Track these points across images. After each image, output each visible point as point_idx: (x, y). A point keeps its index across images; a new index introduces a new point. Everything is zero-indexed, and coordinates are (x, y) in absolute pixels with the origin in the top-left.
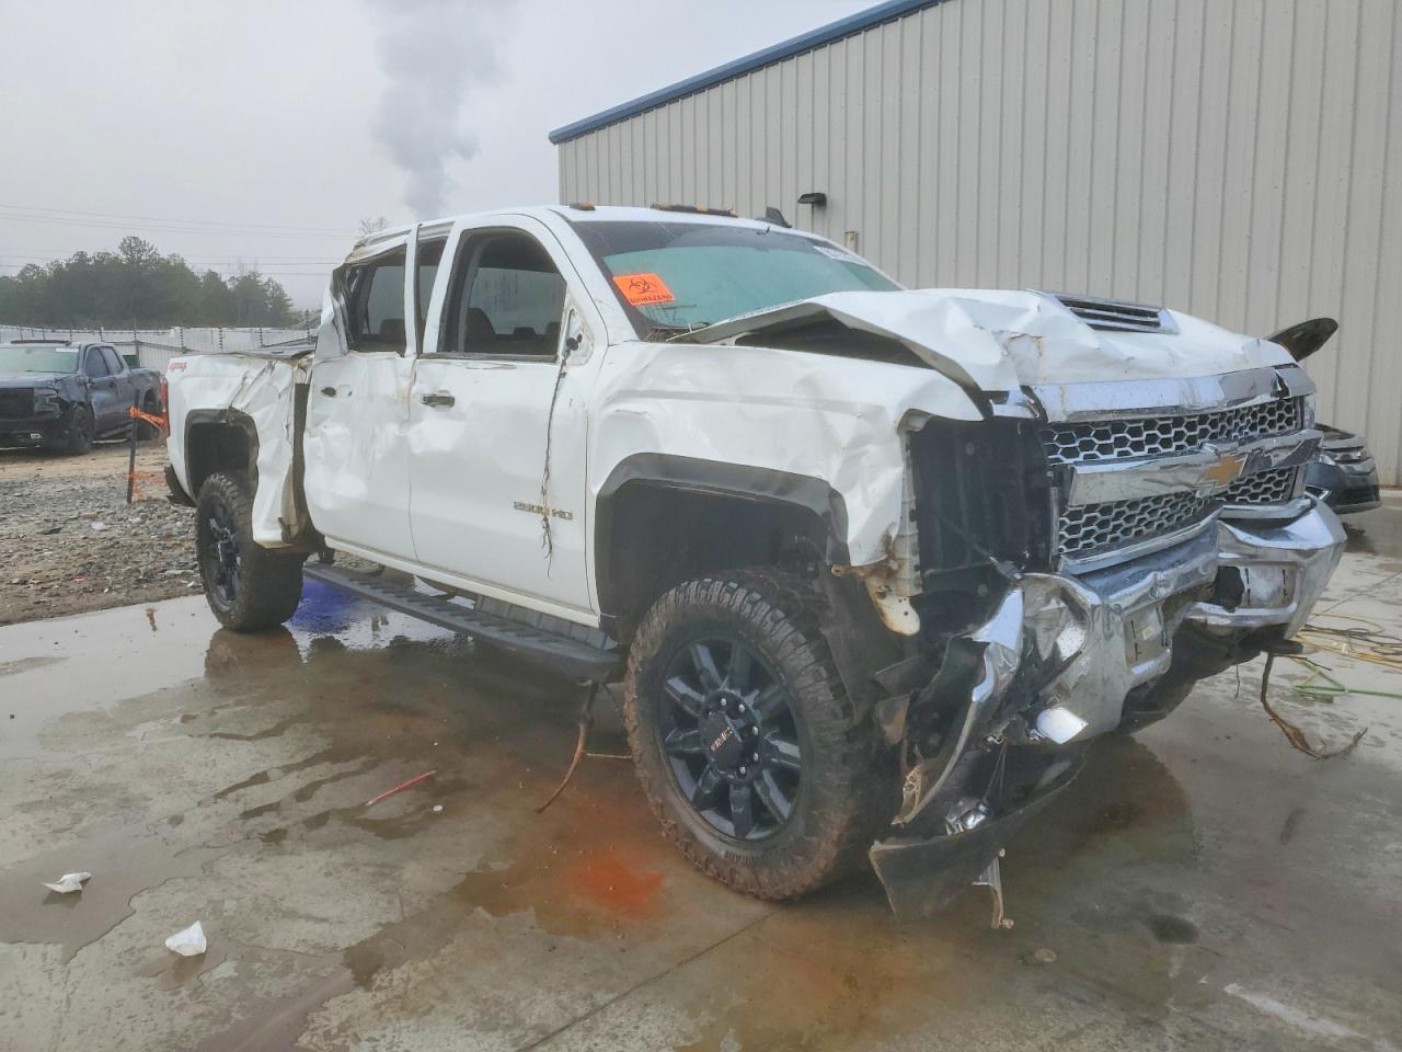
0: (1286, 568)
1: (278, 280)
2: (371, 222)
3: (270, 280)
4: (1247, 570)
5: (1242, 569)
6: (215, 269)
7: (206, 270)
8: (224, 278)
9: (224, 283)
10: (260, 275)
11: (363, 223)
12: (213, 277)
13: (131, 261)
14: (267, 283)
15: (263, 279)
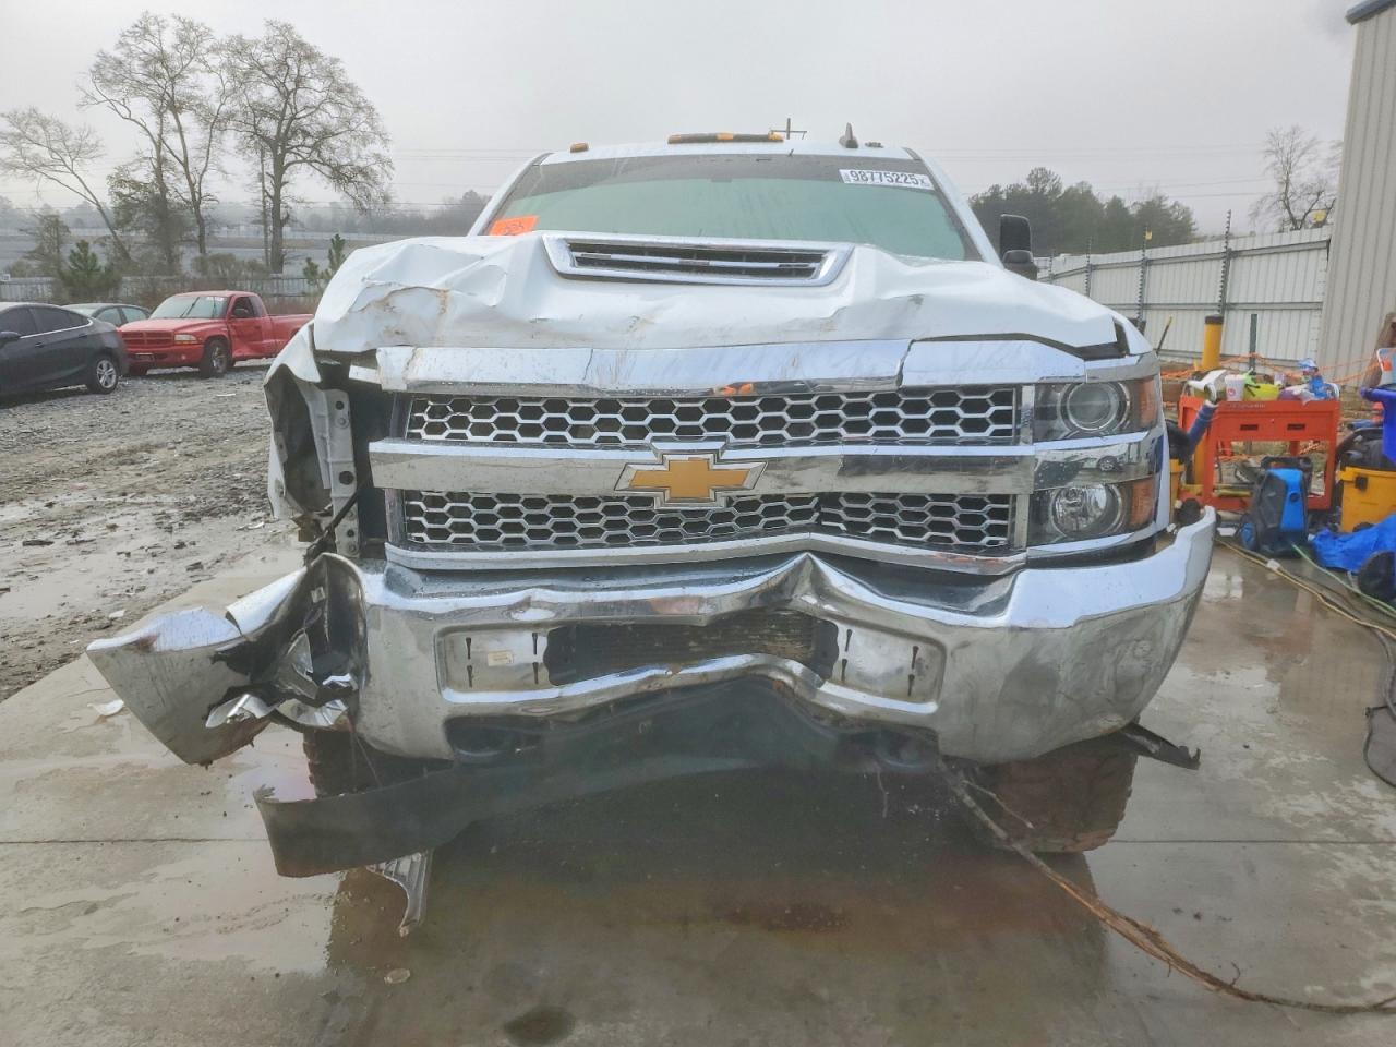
0: (922, 646)
1: (1185, 203)
2: (1281, 132)
3: (1176, 204)
4: (849, 633)
5: (842, 628)
6: (1120, 195)
7: (1111, 197)
8: (1127, 204)
9: (1126, 209)
10: (1166, 199)
11: (1272, 135)
12: (1116, 204)
13: (1035, 191)
14: (1173, 207)
15: (1169, 203)
